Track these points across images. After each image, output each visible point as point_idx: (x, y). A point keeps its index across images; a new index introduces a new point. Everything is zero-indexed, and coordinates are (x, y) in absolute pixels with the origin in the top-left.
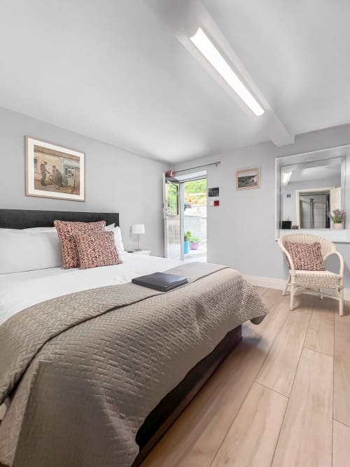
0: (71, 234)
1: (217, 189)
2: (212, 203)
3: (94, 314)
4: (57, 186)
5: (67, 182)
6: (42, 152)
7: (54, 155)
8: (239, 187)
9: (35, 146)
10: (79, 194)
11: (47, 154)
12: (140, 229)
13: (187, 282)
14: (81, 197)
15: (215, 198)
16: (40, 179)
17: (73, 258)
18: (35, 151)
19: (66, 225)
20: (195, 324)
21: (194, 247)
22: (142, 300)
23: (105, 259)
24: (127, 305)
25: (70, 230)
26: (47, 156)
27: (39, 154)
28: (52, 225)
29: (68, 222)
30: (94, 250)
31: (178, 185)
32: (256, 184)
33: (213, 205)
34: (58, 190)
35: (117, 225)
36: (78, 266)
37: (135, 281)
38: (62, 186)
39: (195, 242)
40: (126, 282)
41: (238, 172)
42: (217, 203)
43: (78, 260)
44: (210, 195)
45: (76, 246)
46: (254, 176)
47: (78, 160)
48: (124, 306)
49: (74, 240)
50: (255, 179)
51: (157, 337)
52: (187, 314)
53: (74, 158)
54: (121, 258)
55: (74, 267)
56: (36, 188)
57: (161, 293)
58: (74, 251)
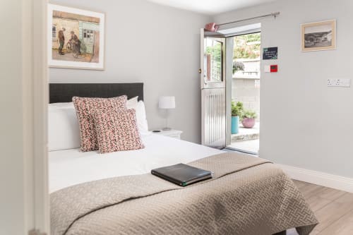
0: (89, 112)
1: (275, 49)
2: (268, 69)
3: (113, 202)
4: (75, 55)
5: (85, 49)
6: (61, 17)
7: (72, 19)
8: (305, 47)
9: (54, 11)
10: (97, 62)
11: (65, 18)
12: (170, 103)
13: (211, 178)
14: (100, 65)
15: (272, 62)
16: (58, 48)
17: (91, 140)
18: (54, 17)
19: (84, 101)
20: (213, 224)
21: (248, 124)
22: (157, 193)
23: (126, 142)
24: (142, 197)
25: (88, 108)
26: (66, 22)
27: (57, 20)
28: (70, 100)
29: (86, 98)
30: (113, 131)
31: (223, 40)
32: (330, 44)
33: (269, 71)
34: (76, 59)
35: (141, 98)
36: (96, 148)
37: (155, 173)
38: (80, 53)
39: (249, 116)
40: (145, 173)
41: (305, 27)
42: (274, 69)
43: (96, 142)
44: (265, 57)
45: (94, 126)
46: (327, 33)
47: (97, 21)
48: (139, 197)
49: (91, 119)
50: (329, 37)
51: (168, 229)
52: (203, 212)
53: (94, 20)
54: (143, 141)
55: (92, 150)
56: (53, 58)
57: (179, 187)
58: (92, 132)
